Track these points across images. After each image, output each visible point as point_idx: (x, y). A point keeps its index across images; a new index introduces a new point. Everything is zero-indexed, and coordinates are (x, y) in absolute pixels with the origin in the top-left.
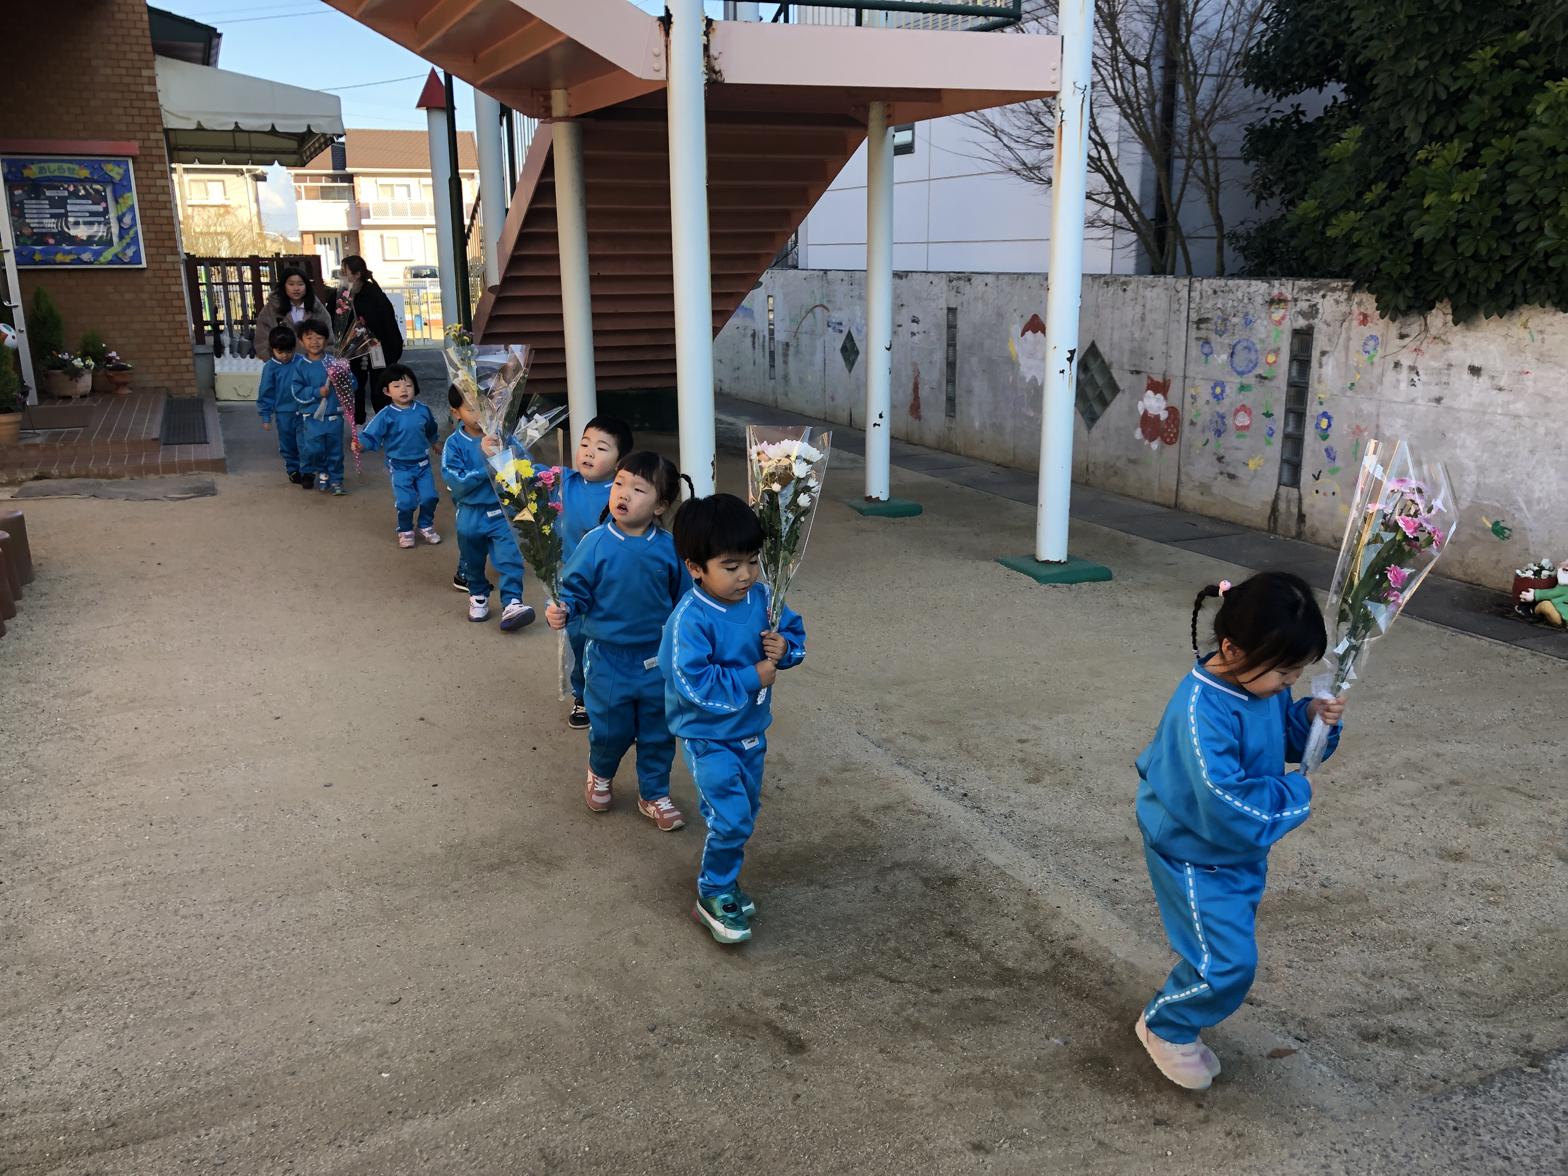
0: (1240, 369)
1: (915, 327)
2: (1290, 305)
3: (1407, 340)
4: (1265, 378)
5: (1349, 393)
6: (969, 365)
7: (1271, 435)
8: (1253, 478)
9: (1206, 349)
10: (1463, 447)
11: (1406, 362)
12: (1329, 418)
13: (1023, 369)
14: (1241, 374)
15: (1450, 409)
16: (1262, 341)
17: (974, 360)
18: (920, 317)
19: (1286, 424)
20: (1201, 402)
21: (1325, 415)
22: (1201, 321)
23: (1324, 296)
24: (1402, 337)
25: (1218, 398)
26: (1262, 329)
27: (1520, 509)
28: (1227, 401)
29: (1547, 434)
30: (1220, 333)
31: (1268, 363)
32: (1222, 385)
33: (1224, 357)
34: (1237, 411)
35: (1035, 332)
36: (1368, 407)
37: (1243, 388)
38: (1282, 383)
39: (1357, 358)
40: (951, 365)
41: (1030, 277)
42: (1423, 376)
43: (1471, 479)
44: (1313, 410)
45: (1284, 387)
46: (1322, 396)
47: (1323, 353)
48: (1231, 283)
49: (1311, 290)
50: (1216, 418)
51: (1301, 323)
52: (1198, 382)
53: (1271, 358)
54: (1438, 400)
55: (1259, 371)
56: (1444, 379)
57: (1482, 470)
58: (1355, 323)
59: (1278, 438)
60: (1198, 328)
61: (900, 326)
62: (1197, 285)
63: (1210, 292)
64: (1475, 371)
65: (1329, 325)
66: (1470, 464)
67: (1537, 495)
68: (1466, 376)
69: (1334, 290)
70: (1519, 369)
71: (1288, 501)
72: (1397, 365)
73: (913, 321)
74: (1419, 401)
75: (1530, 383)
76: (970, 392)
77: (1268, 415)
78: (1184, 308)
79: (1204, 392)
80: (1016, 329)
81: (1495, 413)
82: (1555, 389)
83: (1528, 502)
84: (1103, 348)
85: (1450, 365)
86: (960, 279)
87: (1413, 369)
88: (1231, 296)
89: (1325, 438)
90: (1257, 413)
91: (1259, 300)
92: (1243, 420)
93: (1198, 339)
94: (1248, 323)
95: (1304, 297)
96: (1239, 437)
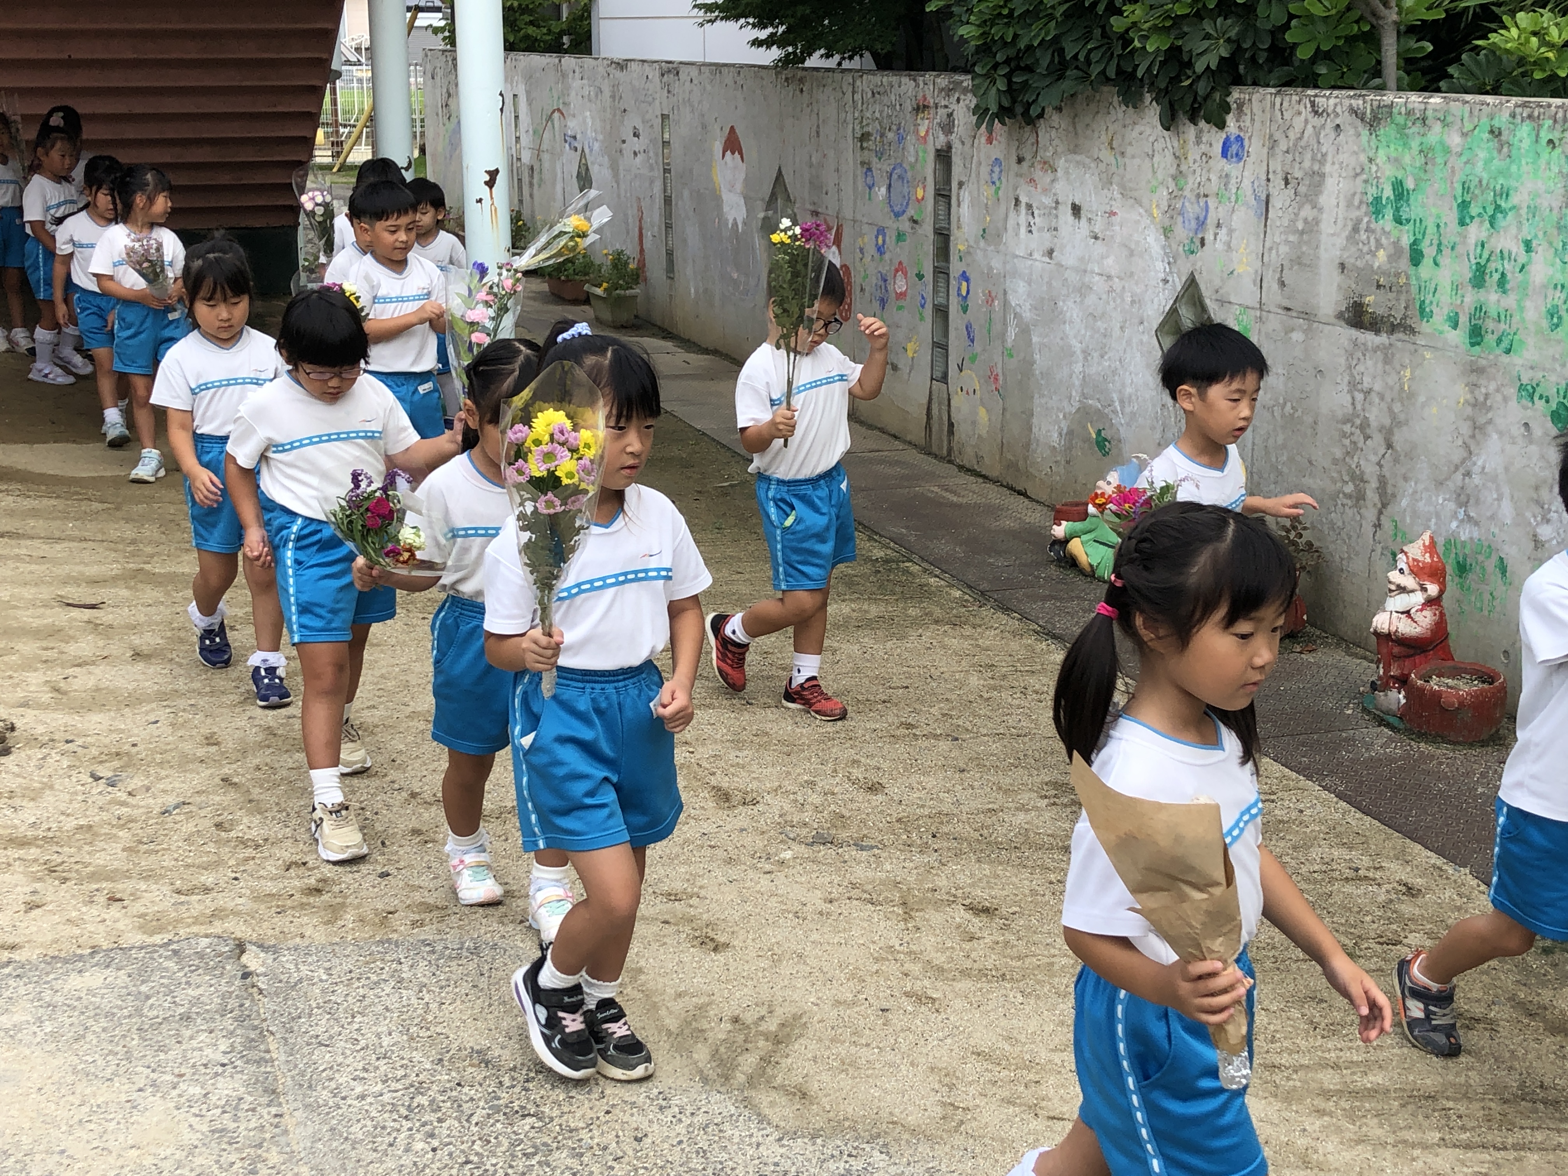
0: (896, 209)
1: (634, 144)
2: (932, 111)
3: (1025, 164)
4: (915, 222)
5: (982, 244)
6: (684, 204)
7: (923, 306)
8: (912, 368)
9: (869, 180)
10: (1071, 322)
11: (1024, 199)
12: (967, 280)
13: (726, 209)
14: (897, 215)
15: (1059, 265)
16: (913, 166)
17: (686, 193)
18: (640, 127)
19: (935, 291)
20: (867, 259)
21: (965, 277)
22: (864, 137)
23: (958, 100)
24: (1020, 160)
25: (880, 250)
26: (912, 149)
27: (1115, 412)
28: (887, 256)
29: (1133, 302)
30: (880, 155)
31: (918, 200)
32: (881, 231)
33: (884, 190)
34: (897, 271)
35: (733, 153)
36: (996, 264)
37: (900, 236)
38: (927, 229)
39: (988, 192)
40: (668, 201)
41: (726, 69)
42: (1037, 220)
43: (1078, 368)
44: (956, 268)
45: (931, 236)
46: (961, 247)
47: (961, 184)
48: (885, 79)
49: (948, 91)
50: (880, 283)
51: (942, 140)
52: (866, 228)
53: (920, 193)
54: (1050, 253)
55: (911, 212)
56: (1053, 225)
57: (1086, 353)
58: (983, 140)
59: (929, 310)
60: (862, 148)
61: (624, 142)
62: (858, 83)
63: (870, 94)
64: (1076, 210)
65: (963, 143)
66: (1077, 347)
67: (1129, 390)
68: (1070, 218)
69: (965, 91)
70: (1108, 209)
71: (940, 404)
72: (1017, 201)
73: (635, 135)
74: (1036, 256)
75: (1117, 228)
76: (685, 241)
77: (920, 276)
78: (850, 117)
79: (868, 240)
80: (718, 146)
81: (1092, 272)
82: (1136, 237)
83: (1122, 402)
84: (788, 178)
85: (1057, 203)
86: (669, 71)
87: (1029, 206)
88: (885, 100)
89: (965, 309)
90: (912, 273)
91: (908, 106)
92: (900, 285)
93: (863, 163)
94: (901, 139)
95: (943, 103)
96: (900, 308)
